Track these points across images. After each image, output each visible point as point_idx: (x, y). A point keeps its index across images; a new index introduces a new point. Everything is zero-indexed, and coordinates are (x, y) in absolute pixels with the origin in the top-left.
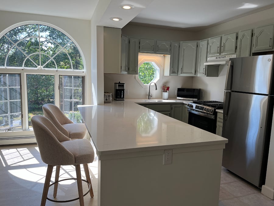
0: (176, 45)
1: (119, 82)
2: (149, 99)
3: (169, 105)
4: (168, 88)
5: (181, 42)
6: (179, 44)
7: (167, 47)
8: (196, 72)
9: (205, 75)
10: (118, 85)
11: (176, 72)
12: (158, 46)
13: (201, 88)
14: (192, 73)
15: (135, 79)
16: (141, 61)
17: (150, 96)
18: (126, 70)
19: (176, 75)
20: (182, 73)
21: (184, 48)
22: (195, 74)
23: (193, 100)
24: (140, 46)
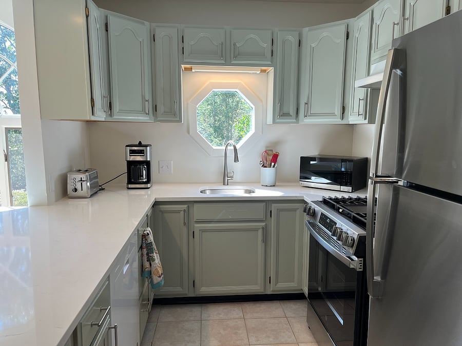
0: (290, 38)
1: (140, 142)
2: (224, 184)
3: (263, 204)
4: (275, 158)
5: (305, 30)
6: (300, 35)
7: (265, 45)
8: (346, 112)
9: (365, 119)
10: (130, 150)
11: (292, 112)
12: (235, 45)
13: (368, 157)
14: (333, 115)
15: (189, 134)
16: (202, 89)
17: (228, 177)
18: (145, 112)
19: (295, 120)
20: (309, 114)
21: (313, 45)
22: (342, 119)
23: (340, 191)
24: (183, 48)
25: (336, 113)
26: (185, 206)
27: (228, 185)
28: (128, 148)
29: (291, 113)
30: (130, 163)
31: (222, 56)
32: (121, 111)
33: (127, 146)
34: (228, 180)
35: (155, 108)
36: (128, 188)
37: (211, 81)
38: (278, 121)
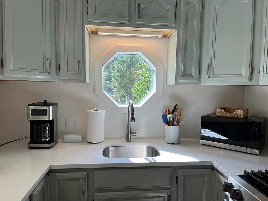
0: (194, 1)
1: (45, 101)
2: (127, 140)
7: (169, 7)
8: (255, 73)
10: (32, 110)
11: (195, 73)
12: (139, 6)
14: (240, 76)
15: (95, 92)
16: (107, 51)
17: (130, 134)
18: (46, 70)
19: (197, 81)
20: (212, 75)
21: (217, 8)
22: (251, 80)
23: (246, 153)
24: (87, 8)
25: (244, 74)
26: (84, 174)
27: (131, 141)
28: (31, 107)
29: (194, 75)
30: (33, 122)
31: (126, 17)
32: (15, 69)
33: (29, 105)
34: (131, 137)
35: (59, 68)
36: (30, 148)
37: (116, 44)
38: (180, 81)
